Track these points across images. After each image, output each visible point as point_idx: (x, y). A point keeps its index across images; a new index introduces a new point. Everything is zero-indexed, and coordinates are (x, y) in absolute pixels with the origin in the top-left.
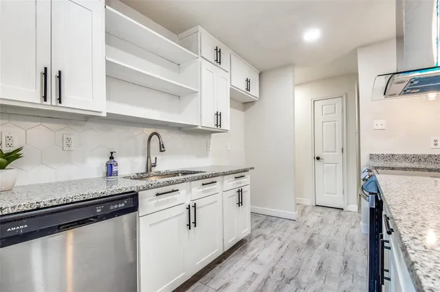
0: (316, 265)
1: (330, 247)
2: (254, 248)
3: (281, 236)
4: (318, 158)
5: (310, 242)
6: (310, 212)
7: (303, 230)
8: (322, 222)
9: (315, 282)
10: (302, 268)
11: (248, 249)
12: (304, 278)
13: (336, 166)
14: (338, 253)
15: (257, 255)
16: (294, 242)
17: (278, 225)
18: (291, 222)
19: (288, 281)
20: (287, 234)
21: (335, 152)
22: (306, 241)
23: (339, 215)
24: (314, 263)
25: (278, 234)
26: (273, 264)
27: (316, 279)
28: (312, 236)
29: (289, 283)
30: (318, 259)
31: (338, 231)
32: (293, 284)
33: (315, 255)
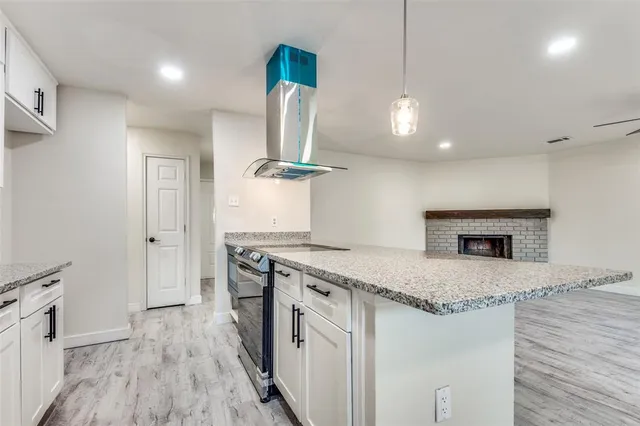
0: (189, 381)
1: (193, 353)
2: (78, 410)
3: (118, 370)
4: (152, 240)
5: (166, 358)
6: (143, 321)
7: (148, 348)
8: (167, 328)
9: (197, 400)
10: (174, 394)
11: (67, 416)
12: (183, 403)
13: (176, 250)
14: (204, 356)
15: (91, 416)
16: (144, 368)
17: (100, 355)
18: (123, 343)
19: (166, 419)
20: (126, 363)
21: (176, 230)
22: (160, 360)
23: (184, 313)
24: (186, 381)
25: (112, 369)
26: (130, 414)
27: (197, 396)
28: (164, 350)
29: (168, 421)
30: (188, 374)
31: (192, 332)
32: (175, 418)
33: (181, 371)
